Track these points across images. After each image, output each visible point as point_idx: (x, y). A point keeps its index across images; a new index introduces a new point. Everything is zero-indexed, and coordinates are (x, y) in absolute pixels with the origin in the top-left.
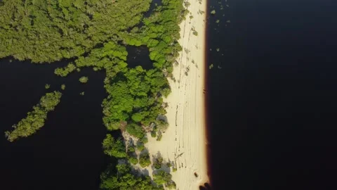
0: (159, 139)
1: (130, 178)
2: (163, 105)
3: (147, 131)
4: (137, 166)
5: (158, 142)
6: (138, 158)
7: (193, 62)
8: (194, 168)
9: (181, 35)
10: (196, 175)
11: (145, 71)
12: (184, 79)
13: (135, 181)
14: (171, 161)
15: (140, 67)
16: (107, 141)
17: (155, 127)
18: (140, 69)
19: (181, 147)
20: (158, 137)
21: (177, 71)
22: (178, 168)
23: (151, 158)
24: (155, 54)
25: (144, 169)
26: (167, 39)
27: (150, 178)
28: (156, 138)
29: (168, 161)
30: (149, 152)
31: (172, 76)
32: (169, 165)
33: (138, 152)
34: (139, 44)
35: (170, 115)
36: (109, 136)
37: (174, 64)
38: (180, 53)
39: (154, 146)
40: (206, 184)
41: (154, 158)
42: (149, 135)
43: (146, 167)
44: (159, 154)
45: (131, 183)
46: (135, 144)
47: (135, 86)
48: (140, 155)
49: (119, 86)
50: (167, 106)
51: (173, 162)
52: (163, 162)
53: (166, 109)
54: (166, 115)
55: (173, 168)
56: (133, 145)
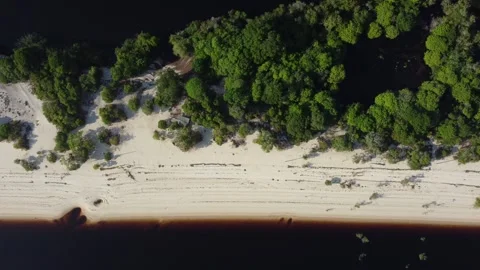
0: (157, 135)
1: (68, 95)
2: (238, 137)
3: (174, 111)
4: (101, 102)
5: (153, 134)
6: (115, 102)
7: (375, 196)
8: (109, 199)
9: (470, 165)
10: (99, 202)
11: (334, 87)
12: (317, 177)
14: (118, 160)
15: (343, 75)
17: (178, 126)
18: (337, 74)
19: (147, 176)
20: (164, 133)
21: (338, 161)
22: (104, 172)
23: (116, 125)
24: (387, 104)
25: (97, 115)
26: (446, 130)
28: (160, 130)
29: (115, 154)
30: (130, 121)
31: (322, 149)
32: (109, 156)
33: (127, 100)
34: (431, 59)
35: (214, 152)
36: (152, 41)
37: (359, 152)
38: (404, 164)
39: (141, 127)
40: (84, 218)
41: (117, 130)
42: (164, 115)
43: (100, 118)
44: (128, 137)
46: (145, 93)
47: (278, 72)
48: (122, 105)
49: (265, 37)
50: (237, 144)
51: (115, 163)
52: (113, 146)
53: (229, 143)
54: (214, 144)
55: (104, 164)
56: (144, 89)
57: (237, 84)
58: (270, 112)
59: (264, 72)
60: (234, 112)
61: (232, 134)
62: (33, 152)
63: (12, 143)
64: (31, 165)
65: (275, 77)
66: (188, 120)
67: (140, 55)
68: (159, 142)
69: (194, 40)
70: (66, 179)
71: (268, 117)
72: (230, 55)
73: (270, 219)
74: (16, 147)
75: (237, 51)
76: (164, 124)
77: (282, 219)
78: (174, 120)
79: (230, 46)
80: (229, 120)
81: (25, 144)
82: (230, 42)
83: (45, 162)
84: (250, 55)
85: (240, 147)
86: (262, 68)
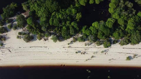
0: (18, 37)
3: (24, 29)
6: (4, 26)
7: (93, 57)
8: (3, 59)
9: (125, 46)
11: (78, 20)
12: (73, 51)
14: (5, 46)
15: (80, 16)
17: (25, 34)
18: (79, 16)
19: (15, 51)
20: (21, 36)
21: (80, 45)
22: (1, 50)
24: (96, 26)
26: (116, 34)
28: (19, 35)
29: (4, 44)
31: (74, 41)
32: (2, 45)
34: (111, 11)
35: (38, 43)
37: (87, 42)
38: (102, 46)
39: (13, 34)
41: (5, 36)
42: (21, 30)
44: (9, 38)
46: (14, 23)
47: (58, 15)
48: (6, 27)
49: (52, 3)
50: (45, 40)
51: (4, 47)
52: (3, 41)
53: (43, 39)
54: (38, 40)
56: (14, 22)
57: (44, 19)
58: (56, 29)
59: (54, 15)
60: (43, 29)
61: (43, 37)
65: (57, 17)
66: (28, 32)
67: (11, 10)
68: (19, 40)
69: (30, 5)
71: (55, 31)
72: (41, 9)
73: (57, 65)
75: (44, 8)
76: (20, 33)
77: (62, 65)
78: (24, 32)
79: (41, 6)
80: (42, 32)
82: (42, 5)
84: (48, 9)
85: (47, 41)
86: (53, 14)
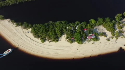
4: (117, 26)
13: (112, 26)
16: (119, 15)
23: (121, 29)
27: (115, 31)
30: (123, 28)
36: (121, 14)
43: (118, 29)
45: (111, 26)
55: (123, 37)
62: (108, 37)
63: (104, 37)
64: (109, 40)
70: (116, 42)
74: (105, 37)
81: (106, 36)
83: (111, 39)
